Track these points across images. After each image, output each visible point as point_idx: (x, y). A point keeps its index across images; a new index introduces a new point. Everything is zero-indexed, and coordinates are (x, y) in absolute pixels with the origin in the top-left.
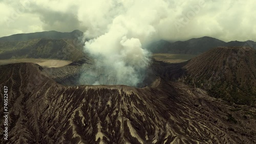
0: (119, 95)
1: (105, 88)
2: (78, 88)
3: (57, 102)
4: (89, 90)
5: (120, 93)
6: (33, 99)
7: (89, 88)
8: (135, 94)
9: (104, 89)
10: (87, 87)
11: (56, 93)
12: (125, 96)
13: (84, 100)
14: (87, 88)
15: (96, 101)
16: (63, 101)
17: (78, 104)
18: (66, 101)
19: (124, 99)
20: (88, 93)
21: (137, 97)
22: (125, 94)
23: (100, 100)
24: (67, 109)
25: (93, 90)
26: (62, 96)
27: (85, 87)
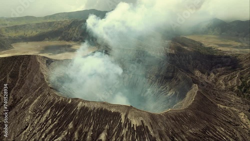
0: (121, 123)
1: (105, 107)
2: (70, 101)
3: (40, 120)
4: (83, 108)
5: (123, 121)
6: (17, 111)
7: (84, 104)
8: (145, 124)
9: (101, 110)
10: (81, 102)
11: (45, 104)
12: (129, 128)
13: (71, 126)
14: (80, 105)
15: (86, 130)
16: (46, 121)
17: (62, 129)
18: (50, 121)
19: (127, 132)
20: (79, 113)
21: (148, 131)
22: (130, 124)
23: (92, 128)
24: (46, 136)
25: (87, 109)
26: (49, 111)
27: (79, 102)
